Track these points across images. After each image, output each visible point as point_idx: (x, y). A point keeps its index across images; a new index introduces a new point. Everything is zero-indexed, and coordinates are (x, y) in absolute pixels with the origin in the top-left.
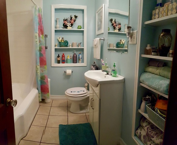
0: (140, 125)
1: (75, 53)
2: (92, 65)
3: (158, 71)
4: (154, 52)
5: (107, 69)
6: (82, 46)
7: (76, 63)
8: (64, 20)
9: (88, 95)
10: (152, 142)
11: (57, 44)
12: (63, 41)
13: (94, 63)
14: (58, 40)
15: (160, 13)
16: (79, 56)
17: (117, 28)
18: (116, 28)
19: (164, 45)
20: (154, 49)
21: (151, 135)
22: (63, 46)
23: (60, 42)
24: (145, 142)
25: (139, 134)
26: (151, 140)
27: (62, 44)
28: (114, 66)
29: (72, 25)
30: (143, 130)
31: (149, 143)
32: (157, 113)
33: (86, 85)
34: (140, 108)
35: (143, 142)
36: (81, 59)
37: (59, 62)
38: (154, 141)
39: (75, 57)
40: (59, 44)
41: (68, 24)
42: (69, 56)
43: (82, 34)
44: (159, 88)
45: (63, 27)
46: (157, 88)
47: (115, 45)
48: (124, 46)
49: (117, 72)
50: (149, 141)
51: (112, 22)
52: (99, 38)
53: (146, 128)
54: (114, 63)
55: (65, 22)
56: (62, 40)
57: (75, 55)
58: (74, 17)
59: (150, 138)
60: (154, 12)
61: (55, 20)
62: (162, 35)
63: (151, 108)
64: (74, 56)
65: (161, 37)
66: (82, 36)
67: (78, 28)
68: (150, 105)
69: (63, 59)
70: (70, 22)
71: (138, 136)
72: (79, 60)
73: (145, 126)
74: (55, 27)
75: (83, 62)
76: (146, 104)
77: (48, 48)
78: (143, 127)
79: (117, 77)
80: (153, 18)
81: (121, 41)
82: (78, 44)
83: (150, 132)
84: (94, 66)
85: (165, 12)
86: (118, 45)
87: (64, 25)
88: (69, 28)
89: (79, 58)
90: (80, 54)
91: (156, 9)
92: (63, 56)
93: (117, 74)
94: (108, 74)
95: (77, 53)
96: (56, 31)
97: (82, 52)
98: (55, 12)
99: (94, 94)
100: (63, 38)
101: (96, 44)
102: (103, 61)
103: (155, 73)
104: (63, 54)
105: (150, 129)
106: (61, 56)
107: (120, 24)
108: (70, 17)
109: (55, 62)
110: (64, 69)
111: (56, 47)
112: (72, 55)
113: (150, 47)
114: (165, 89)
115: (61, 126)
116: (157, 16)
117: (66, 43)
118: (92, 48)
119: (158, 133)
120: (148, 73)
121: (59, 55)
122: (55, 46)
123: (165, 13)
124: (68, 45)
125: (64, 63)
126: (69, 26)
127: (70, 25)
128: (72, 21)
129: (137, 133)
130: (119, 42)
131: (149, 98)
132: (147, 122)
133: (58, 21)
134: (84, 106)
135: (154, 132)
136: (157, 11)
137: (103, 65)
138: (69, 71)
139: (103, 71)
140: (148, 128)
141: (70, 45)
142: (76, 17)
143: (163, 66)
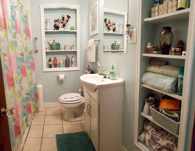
0: (144, 129)
1: (67, 56)
2: (87, 69)
3: (160, 70)
4: (155, 50)
5: (104, 72)
6: (75, 49)
7: (69, 67)
8: (55, 21)
9: (83, 102)
10: (158, 145)
11: (48, 47)
12: (54, 44)
13: (89, 66)
14: (49, 43)
15: (160, 10)
16: (72, 59)
17: (112, 28)
18: (110, 29)
19: (166, 43)
20: (155, 47)
21: (157, 138)
22: (54, 49)
23: (51, 45)
24: (150, 147)
25: (143, 138)
26: (157, 143)
27: (54, 47)
28: (113, 68)
29: (64, 25)
30: (147, 134)
31: (154, 147)
32: (162, 114)
33: (80, 90)
34: (142, 111)
35: (148, 147)
36: (74, 63)
37: (50, 66)
38: (160, 144)
39: (68, 60)
40: (50, 47)
41: (59, 24)
42: (61, 59)
43: (75, 35)
44: (163, 88)
45: (54, 28)
46: (161, 87)
47: (110, 47)
48: (119, 47)
49: (116, 74)
50: (155, 145)
51: (106, 22)
52: (94, 40)
53: (150, 132)
54: (113, 65)
55: (56, 23)
56: (53, 42)
57: (68, 59)
58: (67, 17)
59: (155, 141)
60: (153, 9)
61: (45, 21)
62: (163, 33)
63: (155, 109)
64: (66, 60)
65: (162, 35)
66: (75, 38)
67: (71, 29)
68: (154, 106)
69: (56, 63)
70: (62, 23)
71: (142, 141)
72: (72, 63)
73: (149, 129)
74: (45, 29)
75: (76, 65)
76: (150, 105)
77: (38, 52)
78: (147, 131)
79: (117, 79)
80: (152, 15)
81: (116, 42)
82: (71, 47)
83: (155, 134)
84: (88, 70)
85: (165, 9)
86: (113, 46)
87: (55, 26)
88: (61, 29)
89: (72, 62)
90: (73, 57)
91: (155, 6)
92: (55, 60)
93: (116, 77)
94: (105, 77)
95: (70, 56)
96: (46, 33)
97: (75, 55)
98: (45, 13)
99: (91, 100)
100: (54, 41)
101: (90, 46)
102: (99, 64)
103: (158, 72)
104: (55, 58)
105: (155, 132)
106: (52, 59)
107: (115, 24)
108: (61, 17)
109: (47, 67)
110: (57, 74)
111: (47, 51)
112: (65, 59)
113: (151, 45)
114: (170, 87)
115: (57, 136)
116: (157, 13)
117: (57, 46)
118: (86, 50)
119: (163, 135)
120: (150, 73)
121: (50, 59)
122: (46, 49)
123: (165, 11)
124: (60, 48)
125: (57, 67)
126: (61, 27)
127: (63, 26)
128: (64, 21)
129: (141, 137)
130: (114, 44)
131: (152, 99)
132: (150, 125)
133: (48, 22)
134: (78, 113)
135: (159, 135)
136: (157, 8)
137: (99, 69)
138: (62, 76)
139: (100, 74)
140: (152, 131)
141: (62, 48)
142: (69, 17)
143: (165, 65)
